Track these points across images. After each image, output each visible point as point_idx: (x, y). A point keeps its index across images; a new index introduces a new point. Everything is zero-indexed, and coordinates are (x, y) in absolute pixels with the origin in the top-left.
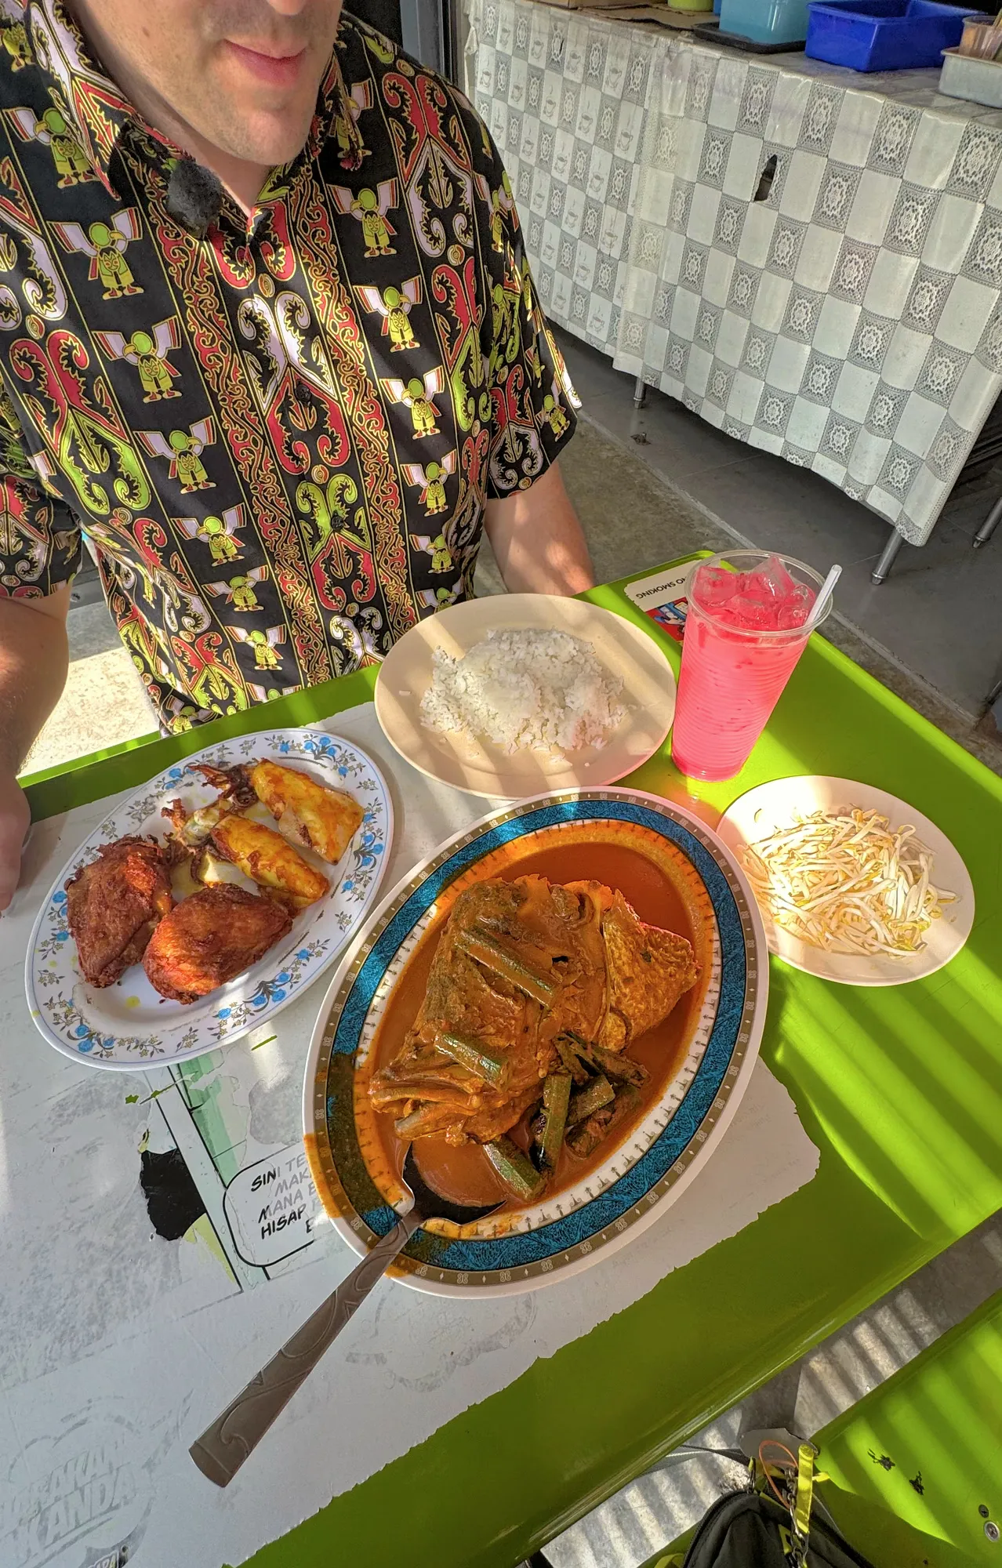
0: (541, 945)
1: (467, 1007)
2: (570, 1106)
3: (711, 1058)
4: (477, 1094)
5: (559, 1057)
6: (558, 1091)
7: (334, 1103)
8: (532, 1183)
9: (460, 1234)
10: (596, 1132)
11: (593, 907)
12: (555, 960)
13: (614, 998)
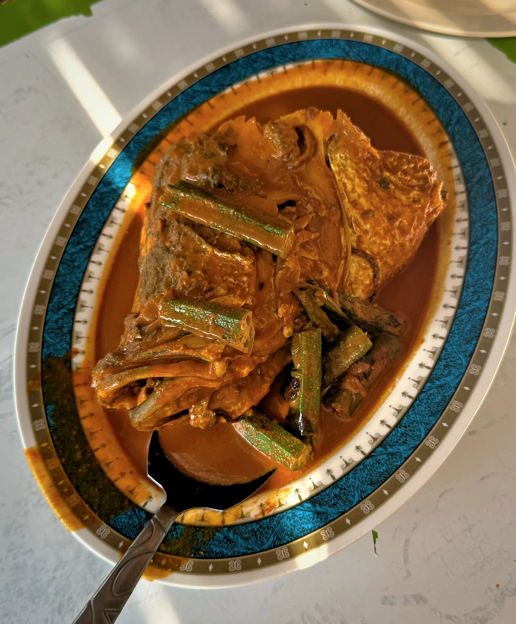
0: (262, 192)
1: (189, 273)
2: (323, 366)
3: (471, 289)
4: (219, 360)
5: (305, 313)
6: (308, 349)
7: (55, 411)
8: (295, 452)
9: (223, 521)
10: (357, 388)
11: (313, 138)
12: (281, 207)
13: (354, 238)
